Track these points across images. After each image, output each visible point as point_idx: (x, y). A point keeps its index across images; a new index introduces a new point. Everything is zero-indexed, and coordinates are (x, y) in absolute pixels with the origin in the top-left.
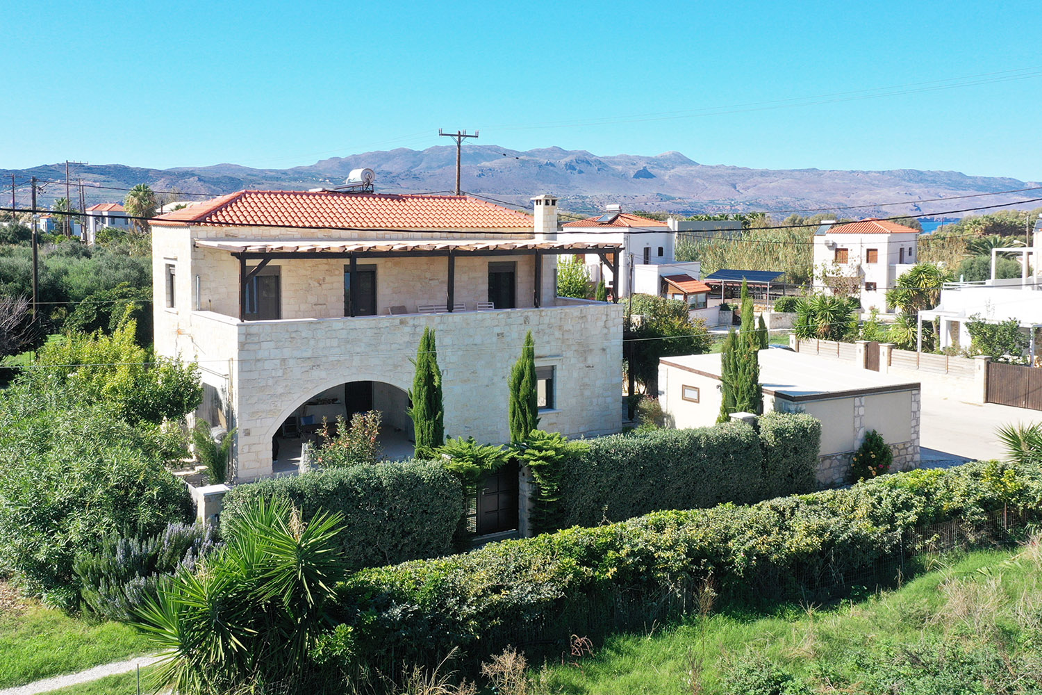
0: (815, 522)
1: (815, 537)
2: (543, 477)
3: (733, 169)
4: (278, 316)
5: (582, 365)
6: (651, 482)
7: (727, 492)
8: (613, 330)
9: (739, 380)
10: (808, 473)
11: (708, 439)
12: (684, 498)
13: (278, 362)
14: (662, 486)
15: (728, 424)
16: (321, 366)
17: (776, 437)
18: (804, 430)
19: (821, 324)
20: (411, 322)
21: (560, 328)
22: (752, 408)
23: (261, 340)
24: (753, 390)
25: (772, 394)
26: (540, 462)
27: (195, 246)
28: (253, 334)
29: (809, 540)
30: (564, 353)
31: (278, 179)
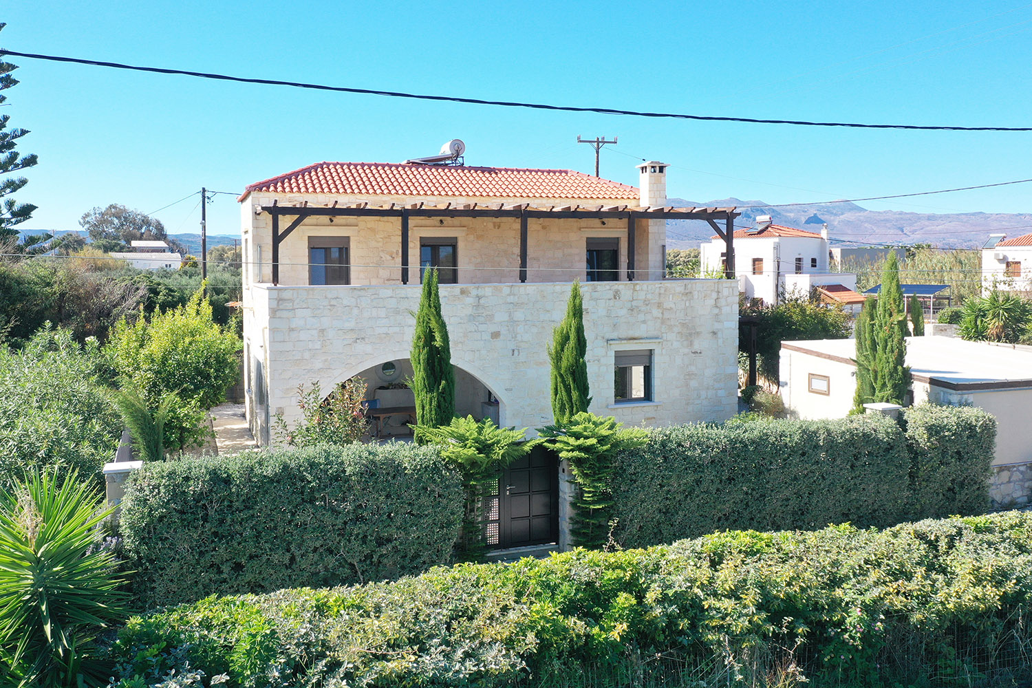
0: (990, 561)
1: (988, 587)
2: (586, 476)
3: (900, 214)
5: (686, 350)
6: (745, 488)
7: (858, 509)
8: (726, 310)
9: (877, 360)
10: (977, 487)
11: (829, 434)
12: (794, 513)
13: (315, 333)
14: (761, 496)
15: (860, 416)
16: (366, 339)
17: (930, 436)
19: (993, 325)
20: (474, 292)
21: (659, 305)
22: (897, 397)
23: (295, 307)
24: (897, 374)
25: (926, 382)
26: (576, 454)
27: (256, 213)
28: (285, 300)
29: (978, 591)
30: (664, 335)
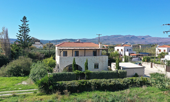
2: (87, 75)
4: (67, 56)
8: (107, 59)
13: (64, 61)
16: (69, 62)
17: (120, 73)
18: (124, 72)
19: (146, 60)
24: (118, 67)
25: (122, 68)
27: (58, 48)
28: (61, 58)
30: (100, 62)
31: (90, 40)
